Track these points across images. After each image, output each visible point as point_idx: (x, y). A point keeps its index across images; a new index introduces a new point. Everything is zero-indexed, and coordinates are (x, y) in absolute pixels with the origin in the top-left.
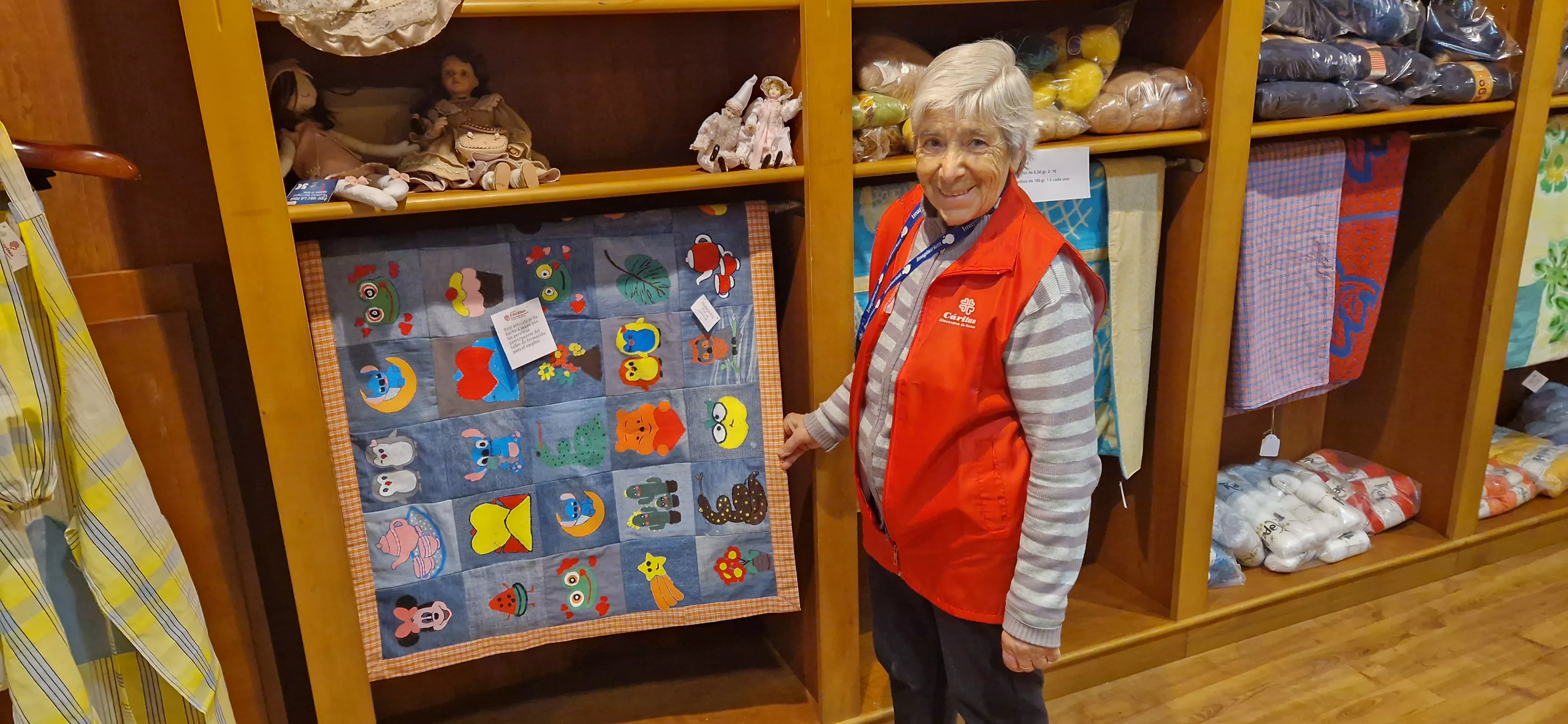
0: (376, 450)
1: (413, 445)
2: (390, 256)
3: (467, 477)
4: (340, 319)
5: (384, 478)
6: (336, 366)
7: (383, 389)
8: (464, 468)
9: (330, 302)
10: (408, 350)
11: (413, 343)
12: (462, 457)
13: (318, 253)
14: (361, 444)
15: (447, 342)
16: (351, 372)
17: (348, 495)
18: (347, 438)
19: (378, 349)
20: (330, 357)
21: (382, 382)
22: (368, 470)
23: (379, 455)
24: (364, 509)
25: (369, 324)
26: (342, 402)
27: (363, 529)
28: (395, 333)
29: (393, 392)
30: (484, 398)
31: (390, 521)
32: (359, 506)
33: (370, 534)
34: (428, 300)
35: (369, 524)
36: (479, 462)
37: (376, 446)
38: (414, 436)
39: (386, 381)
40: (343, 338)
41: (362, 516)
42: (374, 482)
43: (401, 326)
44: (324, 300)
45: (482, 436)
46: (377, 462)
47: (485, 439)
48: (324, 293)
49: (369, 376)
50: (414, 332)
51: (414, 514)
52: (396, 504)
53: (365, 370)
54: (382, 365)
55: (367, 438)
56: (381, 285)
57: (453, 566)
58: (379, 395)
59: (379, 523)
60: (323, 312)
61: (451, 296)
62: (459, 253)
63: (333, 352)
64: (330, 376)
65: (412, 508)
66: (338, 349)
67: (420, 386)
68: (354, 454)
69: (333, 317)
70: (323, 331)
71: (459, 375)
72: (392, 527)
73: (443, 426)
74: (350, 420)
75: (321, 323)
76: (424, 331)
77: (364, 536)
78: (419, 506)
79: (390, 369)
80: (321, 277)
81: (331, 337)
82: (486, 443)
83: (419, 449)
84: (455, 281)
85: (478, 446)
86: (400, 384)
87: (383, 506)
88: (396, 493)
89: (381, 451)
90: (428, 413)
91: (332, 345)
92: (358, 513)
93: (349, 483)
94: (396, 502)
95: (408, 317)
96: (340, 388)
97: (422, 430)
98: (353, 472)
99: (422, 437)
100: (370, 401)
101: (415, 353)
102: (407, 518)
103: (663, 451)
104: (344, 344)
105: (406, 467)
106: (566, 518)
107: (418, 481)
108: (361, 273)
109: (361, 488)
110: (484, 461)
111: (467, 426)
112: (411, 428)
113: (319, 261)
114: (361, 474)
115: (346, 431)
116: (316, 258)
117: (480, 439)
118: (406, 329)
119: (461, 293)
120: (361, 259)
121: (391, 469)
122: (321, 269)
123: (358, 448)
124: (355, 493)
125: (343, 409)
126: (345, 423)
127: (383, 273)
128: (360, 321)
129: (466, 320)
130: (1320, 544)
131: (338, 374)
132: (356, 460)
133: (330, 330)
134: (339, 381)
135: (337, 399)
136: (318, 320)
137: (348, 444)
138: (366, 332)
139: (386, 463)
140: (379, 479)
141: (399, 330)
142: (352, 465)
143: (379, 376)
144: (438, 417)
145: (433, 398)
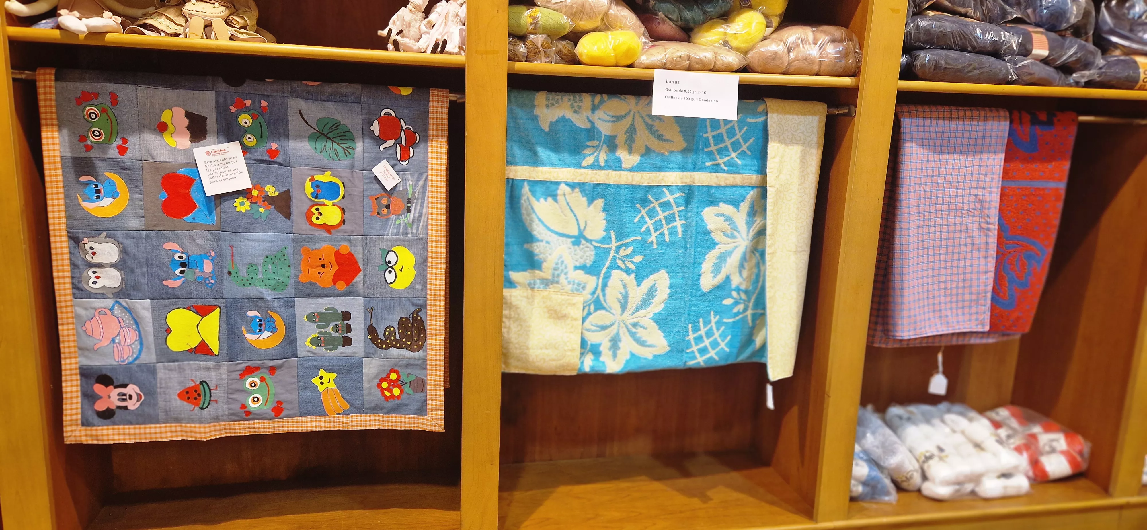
0: (87, 247)
1: (119, 248)
2: (111, 87)
3: (165, 283)
4: (65, 132)
5: (94, 272)
6: (60, 172)
7: (98, 197)
8: (162, 274)
9: (58, 119)
10: (124, 169)
11: (128, 163)
12: (161, 266)
13: (53, 77)
14: (75, 240)
15: (155, 165)
16: (72, 177)
17: (61, 281)
18: (64, 233)
19: (98, 164)
20: (55, 163)
21: (98, 192)
22: (80, 263)
23: (90, 251)
24: (75, 296)
25: (91, 141)
26: (62, 202)
27: (72, 312)
28: (113, 152)
29: (106, 201)
30: (185, 218)
31: (96, 309)
32: (69, 292)
33: (77, 317)
34: (140, 128)
35: (77, 308)
36: (177, 272)
37: (87, 243)
38: (120, 240)
39: (102, 191)
40: (68, 150)
41: (71, 300)
42: (85, 274)
43: (119, 147)
44: (54, 116)
45: (181, 250)
46: (89, 258)
47: (183, 253)
48: (54, 110)
49: (86, 184)
50: (129, 154)
51: (119, 307)
52: (103, 296)
53: (84, 179)
54: (100, 177)
55: (80, 235)
56: (103, 111)
57: (149, 357)
58: (93, 201)
59: (86, 309)
60: (52, 125)
61: (162, 128)
62: (171, 94)
63: (58, 159)
64: (54, 179)
65: (117, 302)
66: (62, 158)
67: (131, 199)
68: (69, 248)
69: (60, 130)
70: (50, 141)
71: (164, 196)
72: (97, 314)
73: (147, 236)
74: (68, 218)
75: (50, 134)
76: (138, 155)
77: (73, 318)
78: (122, 301)
79: (107, 182)
80: (53, 97)
81: (57, 147)
82: (184, 256)
83: (124, 251)
84: (166, 117)
85: (176, 257)
86: (114, 195)
87: (90, 295)
88: (104, 287)
89: (92, 248)
90: (134, 223)
91: (57, 153)
92: (69, 298)
93: (63, 271)
94: (103, 294)
95: (125, 141)
96: (61, 190)
97: (128, 236)
98: (67, 262)
99: (127, 242)
100: (85, 205)
101: (128, 172)
102: (111, 309)
103: (341, 287)
104: (69, 155)
105: (113, 266)
106: (252, 332)
107: (122, 279)
108: (86, 98)
109: (72, 277)
110: (182, 272)
111: (169, 240)
112: (119, 233)
113: (53, 84)
114: (74, 265)
115: (63, 227)
116: (50, 80)
117: (178, 252)
118: (123, 150)
119: (171, 127)
120: (88, 87)
121: (99, 265)
122: (53, 90)
123: (72, 242)
124: (68, 280)
125: (62, 208)
126: (63, 220)
127: (105, 100)
128: (83, 138)
129: (174, 151)
130: (977, 478)
131: (60, 178)
132: (70, 253)
133: (57, 141)
134: (61, 184)
135: (58, 199)
136: (47, 131)
137: (65, 239)
138: (89, 148)
139: (96, 259)
140: (90, 273)
141: (117, 151)
142: (66, 256)
143: (96, 186)
144: (143, 228)
145: (141, 212)
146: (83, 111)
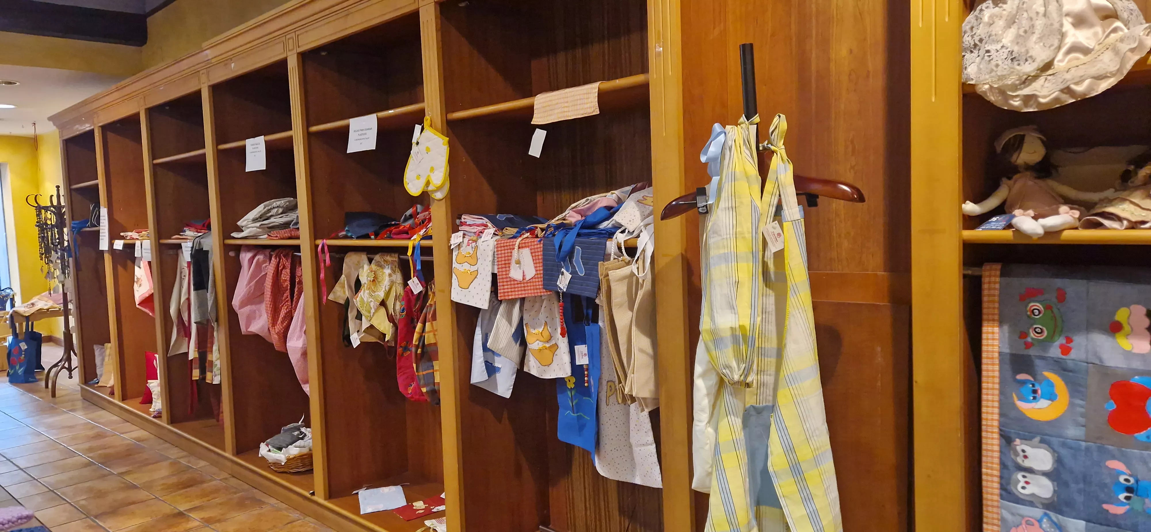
0: (1019, 448)
1: (1053, 456)
2: (1059, 283)
3: (1105, 506)
4: (1006, 328)
5: (1024, 477)
6: (997, 368)
7: (1034, 398)
8: (1102, 496)
9: (1000, 315)
10: (1065, 370)
11: (1070, 365)
12: (1103, 486)
13: (998, 273)
14: (1007, 439)
15: (1104, 370)
16: (1009, 375)
17: (989, 478)
18: (996, 430)
19: (1038, 362)
20: (993, 358)
21: (1035, 392)
22: (1010, 464)
23: (1022, 454)
24: (1002, 497)
25: (1032, 339)
26: (996, 398)
27: (998, 513)
28: (1055, 352)
30: (1136, 435)
31: (1023, 517)
32: (997, 491)
33: (1003, 520)
34: (1090, 327)
35: (1004, 511)
36: (1122, 496)
37: (1019, 445)
38: (1056, 447)
39: (1039, 392)
40: (1007, 346)
41: (997, 501)
42: (1014, 477)
43: (1062, 346)
44: (996, 311)
45: (1129, 472)
46: (1019, 460)
47: (1130, 476)
48: (997, 305)
49: (1023, 383)
50: (1073, 355)
51: (1047, 520)
52: (1031, 504)
53: (1021, 377)
54: (1039, 377)
56: (1048, 308)
58: (1028, 401)
59: (1013, 514)
60: (994, 320)
61: (1115, 328)
62: (1129, 290)
63: (996, 355)
64: (990, 374)
65: (1046, 514)
66: (1000, 353)
67: (1071, 405)
68: (1000, 446)
69: (1000, 326)
70: (990, 336)
71: (1112, 406)
72: (1023, 522)
73: (1087, 449)
74: (1001, 415)
75: (990, 329)
76: (1083, 356)
77: (998, 519)
78: (1052, 514)
80: (997, 292)
81: (996, 343)
82: (1132, 480)
83: (1059, 461)
84: (1122, 315)
85: (1122, 479)
87: (1018, 500)
88: (1033, 495)
89: (1023, 451)
90: (1073, 432)
91: (996, 349)
92: (996, 498)
93: (992, 469)
94: (1032, 502)
95: (1069, 340)
96: (997, 386)
97: (1064, 445)
98: (997, 460)
99: (1064, 452)
101: (1071, 374)
102: (1040, 521)
104: (1007, 351)
105: (1045, 474)
107: (1055, 491)
108: (1031, 294)
109: (1001, 477)
110: (1127, 498)
111: (1113, 457)
112: (1055, 441)
113: (998, 279)
114: (1003, 465)
115: (996, 423)
116: (995, 276)
117: (1124, 474)
118: (1066, 350)
119: (1127, 328)
120: (1033, 282)
122: (997, 286)
123: (1004, 441)
124: (996, 479)
125: (996, 404)
126: (996, 417)
127: (1052, 297)
128: (1024, 335)
129: (1128, 355)
131: (997, 374)
132: (1001, 452)
133: (997, 336)
134: (997, 380)
135: (993, 395)
136: (988, 326)
137: (996, 436)
138: (1028, 346)
139: (1027, 463)
140: (1019, 476)
141: (1060, 350)
142: (997, 454)
144: (1083, 438)
145: (1082, 420)
146: (1026, 306)
